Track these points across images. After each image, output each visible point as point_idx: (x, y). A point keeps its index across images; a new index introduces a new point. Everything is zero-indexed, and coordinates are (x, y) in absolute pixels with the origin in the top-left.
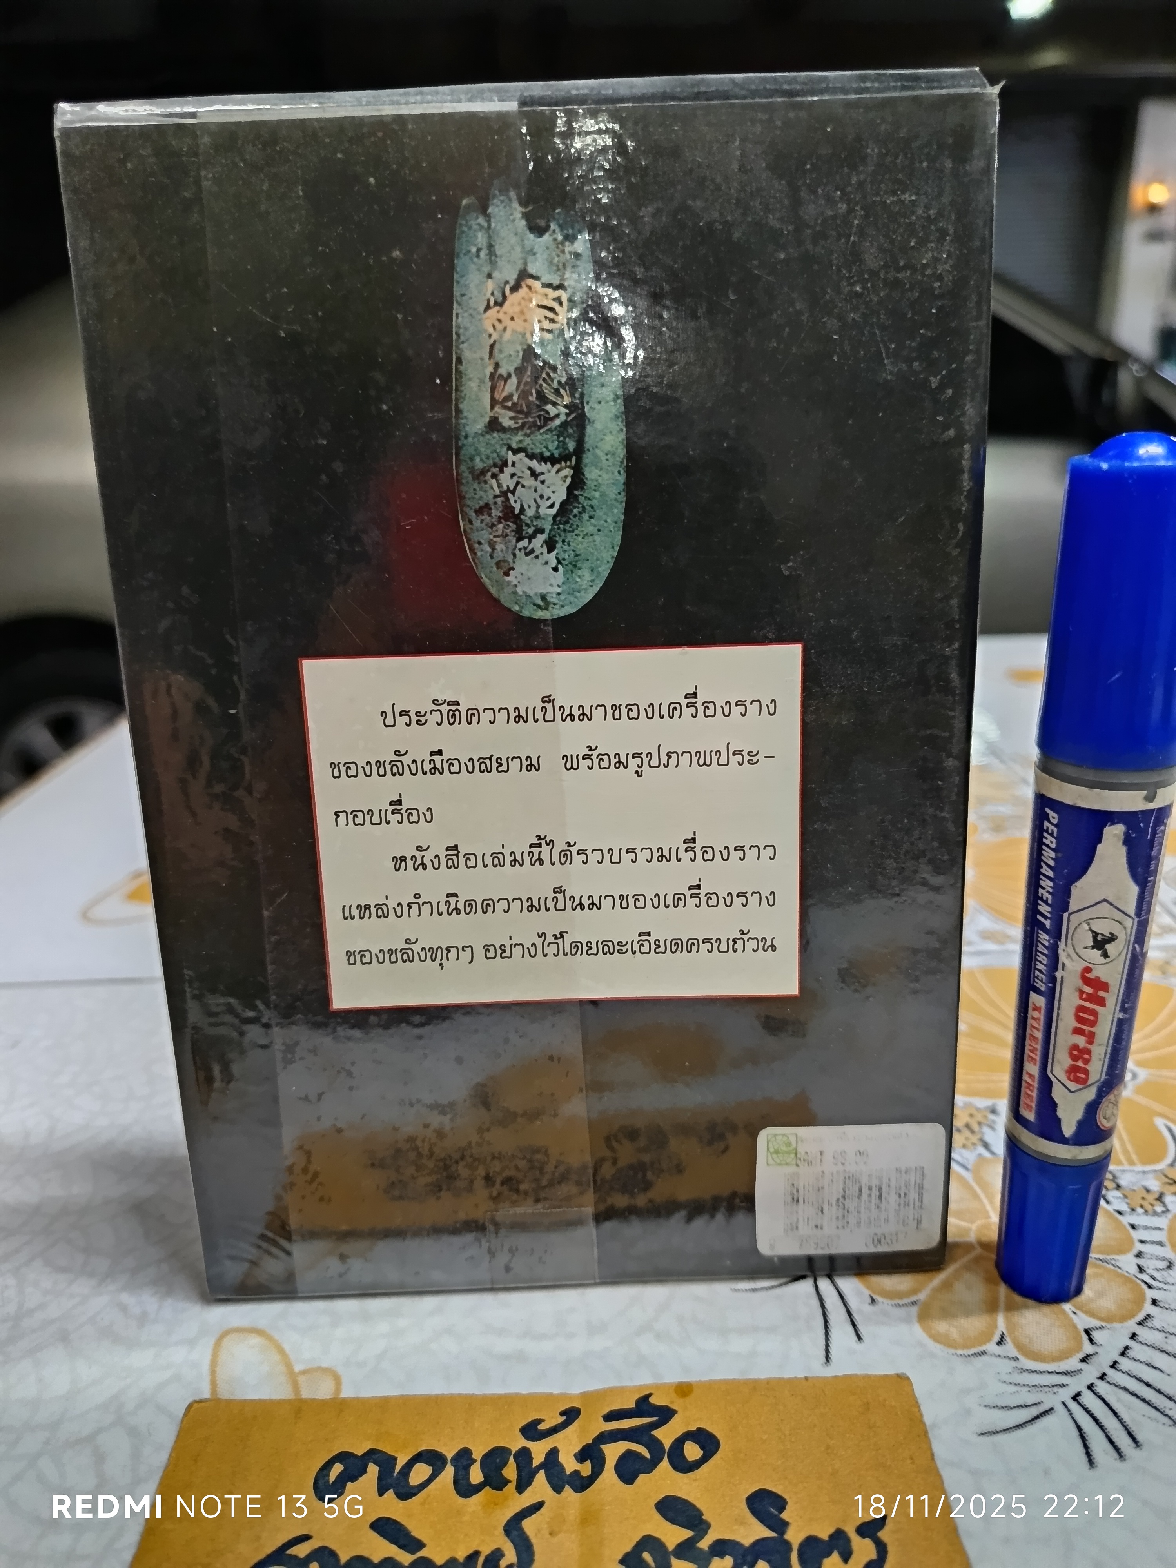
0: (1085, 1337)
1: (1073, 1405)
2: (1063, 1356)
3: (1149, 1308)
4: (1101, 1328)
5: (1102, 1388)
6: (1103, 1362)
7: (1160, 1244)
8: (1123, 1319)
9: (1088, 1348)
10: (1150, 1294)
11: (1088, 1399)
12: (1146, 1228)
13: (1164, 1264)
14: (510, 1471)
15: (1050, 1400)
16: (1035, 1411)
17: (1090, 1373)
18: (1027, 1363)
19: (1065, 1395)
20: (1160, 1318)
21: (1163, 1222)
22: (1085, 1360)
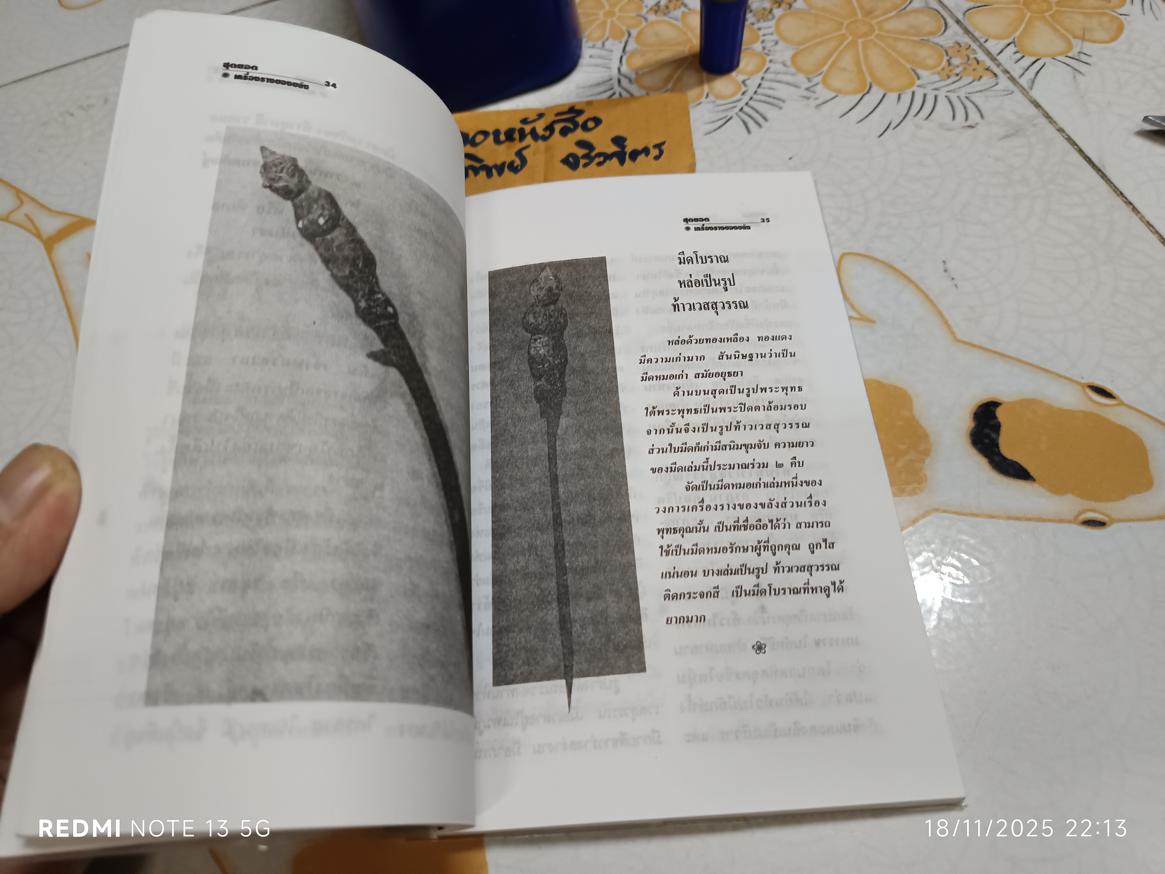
0: (743, 84)
1: (740, 113)
2: (734, 94)
3: (768, 65)
4: (749, 78)
5: (751, 103)
6: (751, 93)
7: (771, 34)
8: (758, 72)
9: (744, 89)
10: (768, 58)
11: (746, 109)
12: (765, 28)
14: (516, 135)
15: (730, 114)
16: (725, 120)
17: (746, 98)
18: (719, 102)
19: (737, 110)
20: (774, 67)
21: (772, 23)
22: (744, 93)
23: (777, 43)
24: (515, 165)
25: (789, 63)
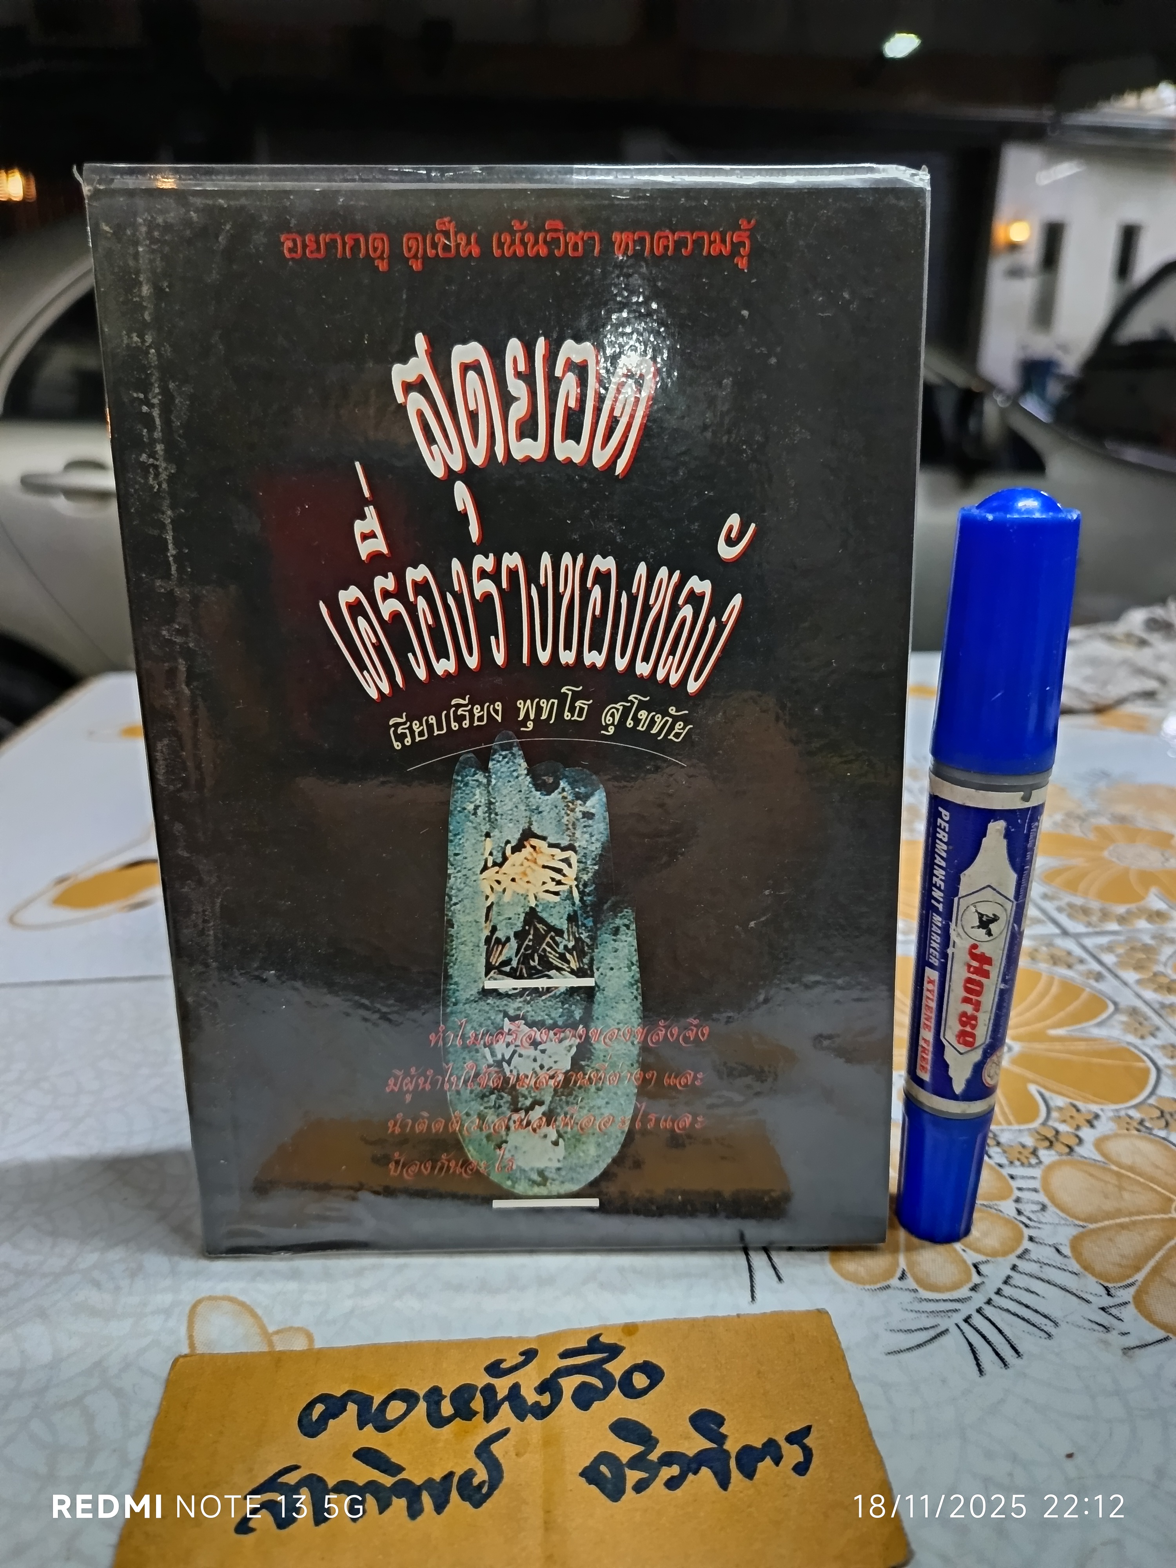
0: (973, 1270)
1: (965, 1327)
2: (955, 1287)
3: (1026, 1244)
4: (987, 1262)
5: (988, 1311)
6: (989, 1290)
7: (1035, 1190)
8: (1005, 1254)
9: (976, 1279)
10: (1027, 1232)
11: (977, 1320)
12: (1023, 1177)
13: (1037, 1208)
14: (478, 1404)
15: (945, 1323)
16: (932, 1333)
17: (979, 1299)
18: (925, 1294)
19: (959, 1318)
20: (1036, 1252)
21: (1037, 1172)
22: (974, 1288)
23: (1044, 1208)
24: (476, 1481)
25: (1066, 1250)
